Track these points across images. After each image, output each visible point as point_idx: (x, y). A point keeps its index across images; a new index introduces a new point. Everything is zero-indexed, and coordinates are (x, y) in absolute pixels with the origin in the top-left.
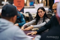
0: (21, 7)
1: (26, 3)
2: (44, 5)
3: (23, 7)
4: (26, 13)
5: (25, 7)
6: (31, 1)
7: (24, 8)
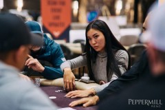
0: (62, 24)
1: (78, 14)
2: (128, 21)
3: (66, 26)
4: (76, 42)
5: (74, 25)
6: (91, 9)
7: (69, 28)
